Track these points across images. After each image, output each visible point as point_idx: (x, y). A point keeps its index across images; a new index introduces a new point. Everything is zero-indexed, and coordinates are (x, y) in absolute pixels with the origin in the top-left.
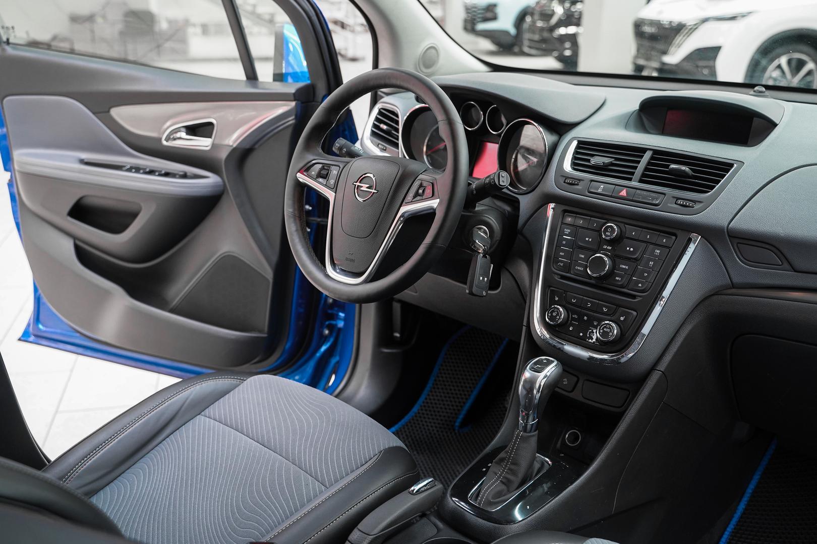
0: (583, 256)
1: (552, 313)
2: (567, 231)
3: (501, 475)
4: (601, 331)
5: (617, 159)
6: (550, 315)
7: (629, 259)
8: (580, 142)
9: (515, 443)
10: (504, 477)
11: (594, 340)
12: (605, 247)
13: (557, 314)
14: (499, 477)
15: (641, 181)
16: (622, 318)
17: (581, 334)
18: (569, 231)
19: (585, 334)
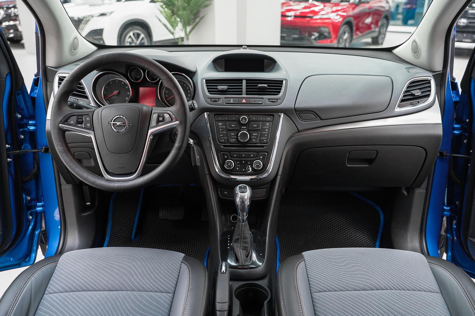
0: (233, 134)
1: (228, 164)
2: (220, 124)
3: (240, 247)
4: (255, 165)
5: (229, 86)
6: (227, 165)
7: (256, 130)
8: (206, 80)
9: (242, 229)
10: (242, 247)
11: (251, 171)
12: (243, 127)
13: (231, 164)
14: (240, 248)
15: (247, 94)
16: (261, 157)
17: (244, 170)
18: (221, 124)
19: (245, 169)
